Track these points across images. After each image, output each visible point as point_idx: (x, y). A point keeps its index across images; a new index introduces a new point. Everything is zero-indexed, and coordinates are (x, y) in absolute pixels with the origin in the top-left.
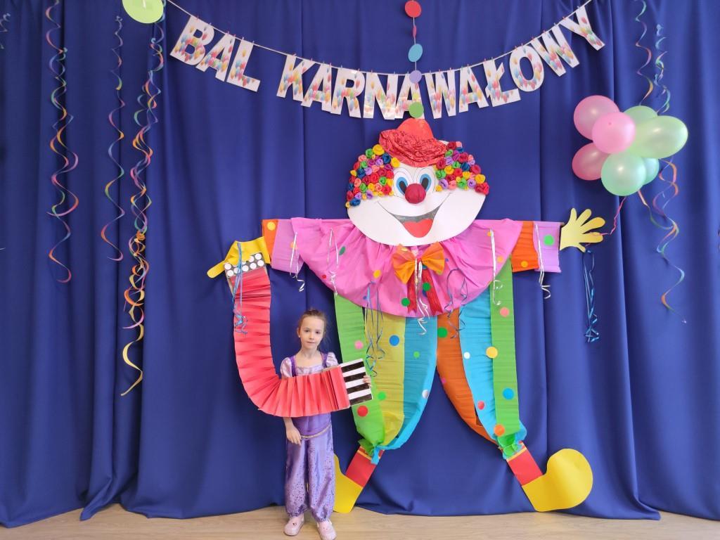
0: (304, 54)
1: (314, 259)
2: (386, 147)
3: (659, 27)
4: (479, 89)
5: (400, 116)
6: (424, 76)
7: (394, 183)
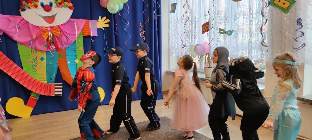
1: (8, 30)
7: (39, 4)
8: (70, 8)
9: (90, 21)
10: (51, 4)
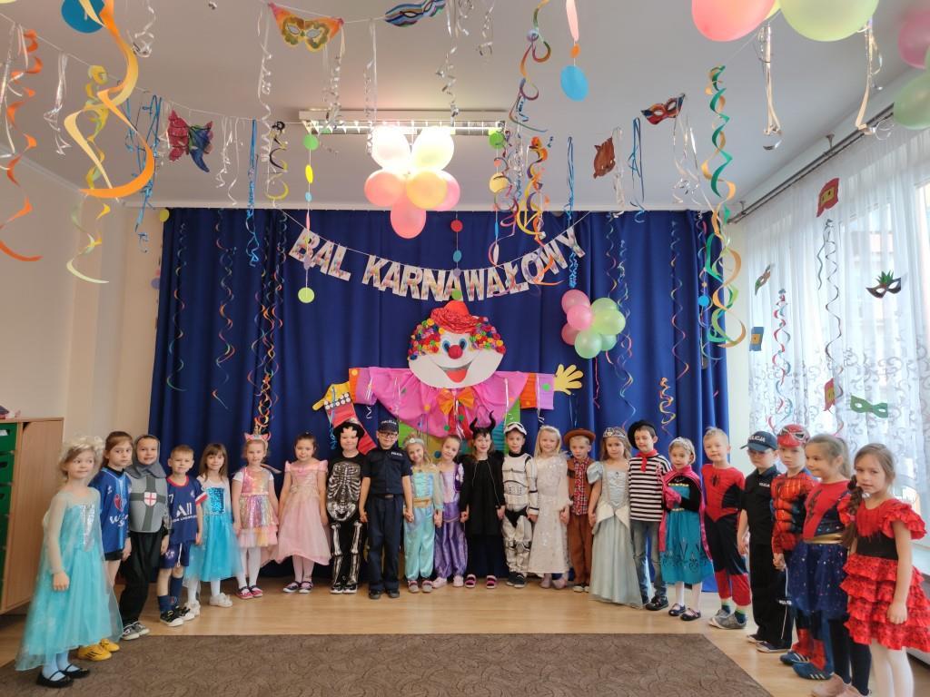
0: (381, 255)
1: (383, 396)
2: (436, 320)
3: (623, 242)
4: (500, 283)
5: (447, 299)
6: (463, 273)
7: (440, 345)
8: (498, 349)
9: (538, 376)
10: (463, 344)
